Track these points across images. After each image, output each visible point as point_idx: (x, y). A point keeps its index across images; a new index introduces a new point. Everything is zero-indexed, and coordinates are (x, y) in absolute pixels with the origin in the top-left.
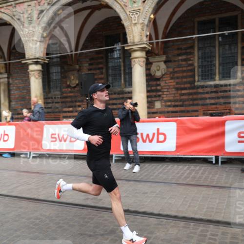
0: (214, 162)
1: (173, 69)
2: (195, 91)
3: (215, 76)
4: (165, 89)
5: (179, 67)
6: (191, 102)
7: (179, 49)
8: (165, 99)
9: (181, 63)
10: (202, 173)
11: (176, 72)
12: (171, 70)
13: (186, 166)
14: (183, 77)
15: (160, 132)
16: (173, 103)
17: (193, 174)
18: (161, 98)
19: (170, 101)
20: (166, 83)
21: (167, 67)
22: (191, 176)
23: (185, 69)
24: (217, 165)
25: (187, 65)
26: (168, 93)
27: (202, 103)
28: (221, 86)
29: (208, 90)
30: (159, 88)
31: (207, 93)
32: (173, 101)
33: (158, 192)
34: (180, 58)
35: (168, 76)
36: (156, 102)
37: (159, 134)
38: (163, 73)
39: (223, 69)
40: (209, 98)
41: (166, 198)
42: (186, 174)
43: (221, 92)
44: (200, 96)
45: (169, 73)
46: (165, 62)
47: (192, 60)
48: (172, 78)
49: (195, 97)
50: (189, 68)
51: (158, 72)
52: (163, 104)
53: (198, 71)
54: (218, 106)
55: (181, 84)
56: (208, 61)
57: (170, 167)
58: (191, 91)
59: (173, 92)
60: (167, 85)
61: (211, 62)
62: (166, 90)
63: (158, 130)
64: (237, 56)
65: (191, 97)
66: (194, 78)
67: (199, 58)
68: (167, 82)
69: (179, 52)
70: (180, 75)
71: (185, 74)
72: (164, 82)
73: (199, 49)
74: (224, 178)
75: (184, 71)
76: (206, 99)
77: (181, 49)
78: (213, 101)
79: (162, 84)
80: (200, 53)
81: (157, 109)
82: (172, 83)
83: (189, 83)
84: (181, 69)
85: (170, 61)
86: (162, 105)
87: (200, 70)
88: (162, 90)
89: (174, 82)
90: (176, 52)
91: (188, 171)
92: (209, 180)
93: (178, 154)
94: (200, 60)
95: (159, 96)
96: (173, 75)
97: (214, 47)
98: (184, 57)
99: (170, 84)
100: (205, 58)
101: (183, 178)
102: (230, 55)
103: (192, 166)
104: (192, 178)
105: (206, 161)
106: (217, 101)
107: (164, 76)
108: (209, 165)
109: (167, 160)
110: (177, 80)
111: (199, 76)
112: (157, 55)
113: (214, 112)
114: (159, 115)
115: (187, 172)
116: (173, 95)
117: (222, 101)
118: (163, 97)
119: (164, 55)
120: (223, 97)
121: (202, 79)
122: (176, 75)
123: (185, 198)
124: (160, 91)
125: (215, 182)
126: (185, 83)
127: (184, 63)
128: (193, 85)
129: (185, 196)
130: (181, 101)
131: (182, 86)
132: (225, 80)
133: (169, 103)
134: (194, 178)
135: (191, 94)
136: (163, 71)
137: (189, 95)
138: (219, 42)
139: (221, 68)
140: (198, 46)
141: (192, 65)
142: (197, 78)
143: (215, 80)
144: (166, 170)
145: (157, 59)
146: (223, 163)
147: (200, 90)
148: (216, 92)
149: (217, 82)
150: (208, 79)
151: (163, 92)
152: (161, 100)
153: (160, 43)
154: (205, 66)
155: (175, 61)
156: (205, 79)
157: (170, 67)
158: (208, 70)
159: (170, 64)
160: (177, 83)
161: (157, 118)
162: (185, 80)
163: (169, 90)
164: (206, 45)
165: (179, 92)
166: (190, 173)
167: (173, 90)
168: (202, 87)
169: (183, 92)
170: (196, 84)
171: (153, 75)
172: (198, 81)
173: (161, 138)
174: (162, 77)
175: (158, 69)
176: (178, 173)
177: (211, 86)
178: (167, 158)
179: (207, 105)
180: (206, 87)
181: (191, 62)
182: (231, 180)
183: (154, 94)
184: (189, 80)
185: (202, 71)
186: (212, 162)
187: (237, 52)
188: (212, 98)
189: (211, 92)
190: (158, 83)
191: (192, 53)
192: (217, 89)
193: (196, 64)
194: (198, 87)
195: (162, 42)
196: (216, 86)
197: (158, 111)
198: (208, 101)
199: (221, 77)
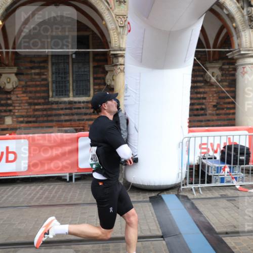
0: (68, 180)
1: (26, 83)
2: (49, 106)
3: (69, 92)
4: (17, 103)
5: (32, 81)
6: (45, 119)
7: (31, 62)
8: (16, 114)
9: (34, 76)
10: (56, 192)
11: (29, 86)
12: (23, 83)
13: (39, 186)
14: (36, 92)
15: (10, 150)
16: (26, 119)
17: (46, 194)
18: (12, 113)
19: (22, 116)
20: (18, 97)
21: (19, 80)
22: (44, 197)
23: (38, 83)
24: (71, 183)
25: (40, 80)
26: (20, 108)
27: (57, 119)
28: (75, 102)
29: (62, 106)
30: (9, 102)
31: (62, 109)
32: (26, 117)
33: (5, 218)
34: (33, 71)
35: (20, 89)
36: (6, 118)
37: (8, 152)
38: (15, 86)
39: (77, 87)
40: (64, 114)
41: (14, 224)
42: (38, 195)
43: (75, 108)
44: (54, 112)
45: (21, 86)
46: (17, 74)
47: (46, 75)
48: (24, 92)
49: (49, 113)
50: (43, 83)
51: (8, 84)
52: (15, 119)
53: (52, 87)
54: (73, 123)
55: (34, 99)
56: (62, 77)
57: (21, 189)
58: (45, 107)
59: (26, 107)
60: (18, 99)
61: (65, 78)
62: (18, 105)
63: (7, 148)
64: (89, 75)
65: (45, 113)
66: (48, 93)
67: (53, 73)
68: (19, 95)
69: (32, 65)
70: (33, 89)
71: (38, 89)
72: (15, 96)
73: (53, 64)
74: (77, 195)
75: (37, 86)
76: (60, 115)
77: (34, 62)
78: (67, 118)
79: (14, 97)
80: (54, 68)
81: (7, 125)
82: (25, 97)
83: (43, 98)
84: (34, 83)
85: (22, 74)
86: (13, 121)
87: (54, 85)
88: (13, 105)
89: (26, 96)
90: (29, 65)
91: (41, 191)
92: (62, 198)
93: (30, 173)
94: (54, 76)
95: (10, 111)
96: (25, 89)
97: (68, 63)
98: (37, 71)
99: (22, 98)
100: (59, 73)
101: (35, 199)
102: (83, 73)
103: (45, 186)
104: (45, 198)
105: (60, 179)
106: (71, 117)
107: (15, 90)
108: (64, 183)
109: (18, 181)
110: (30, 95)
111: (53, 91)
112: (7, 65)
113: (69, 128)
114: (10, 132)
115: (40, 193)
116: (26, 111)
117: (76, 117)
118: (14, 113)
119: (15, 66)
120: (77, 114)
121: (56, 95)
122: (29, 89)
123: (37, 220)
124: (10, 105)
125: (68, 201)
126: (39, 98)
127: (37, 77)
128: (47, 101)
129: (36, 219)
130: (34, 116)
131: (36, 101)
132: (78, 97)
133: (22, 119)
134: (47, 198)
135: (45, 110)
136: (14, 84)
137: (43, 111)
138: (73, 59)
139: (74, 84)
140: (52, 60)
141: (46, 80)
142: (51, 94)
143: (69, 97)
144: (17, 193)
145: (7, 70)
146: (77, 180)
147: (55, 106)
148: (70, 109)
149: (71, 99)
150: (62, 95)
151: (15, 106)
152: (12, 116)
153: (10, 54)
154: (59, 82)
155: (27, 74)
156: (60, 95)
157: (22, 81)
158: (62, 86)
159: (22, 77)
160: (30, 98)
161: (8, 135)
162: (38, 95)
163: (22, 105)
164: (60, 61)
165: (33, 107)
166: (43, 193)
167: (26, 105)
168: (57, 103)
169: (37, 107)
170: (50, 99)
171: (2, 87)
172: (52, 97)
173: (11, 157)
174: (13, 91)
175: (8, 81)
176: (30, 194)
177: (65, 102)
178: (18, 179)
179: (62, 121)
180: (61, 103)
181: (44, 77)
182: (84, 196)
183: (4, 108)
184: (42, 95)
185: (56, 86)
186: (66, 179)
187: (89, 71)
188: (66, 115)
189: (66, 109)
190: (9, 96)
191: (45, 68)
192: (71, 105)
193: (50, 80)
194: (52, 103)
195: (12, 52)
196: (70, 103)
197: (9, 127)
198: (63, 118)
199: (75, 94)
